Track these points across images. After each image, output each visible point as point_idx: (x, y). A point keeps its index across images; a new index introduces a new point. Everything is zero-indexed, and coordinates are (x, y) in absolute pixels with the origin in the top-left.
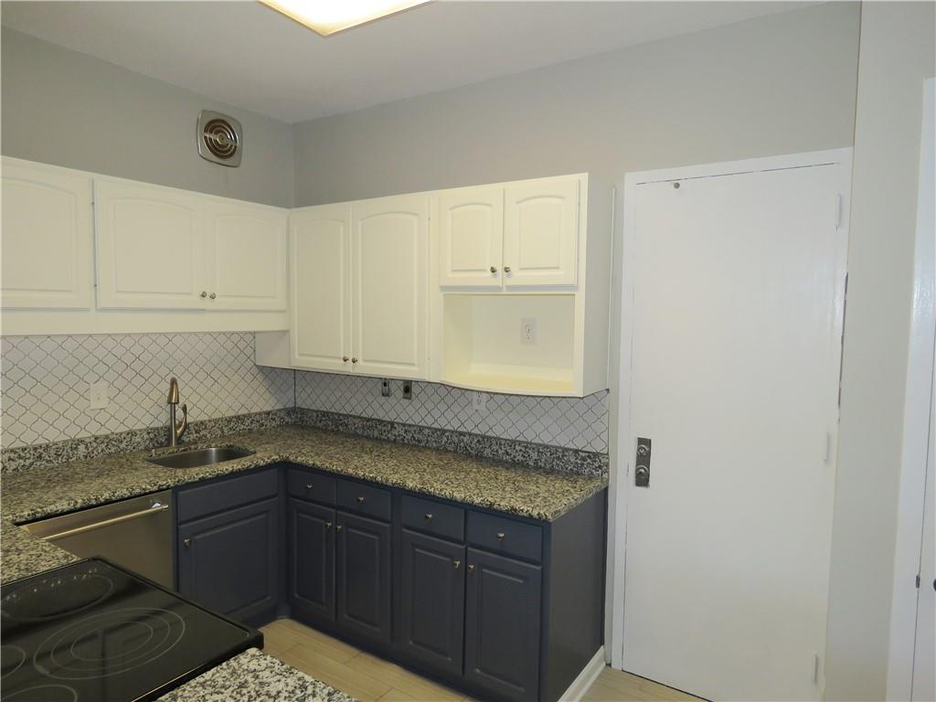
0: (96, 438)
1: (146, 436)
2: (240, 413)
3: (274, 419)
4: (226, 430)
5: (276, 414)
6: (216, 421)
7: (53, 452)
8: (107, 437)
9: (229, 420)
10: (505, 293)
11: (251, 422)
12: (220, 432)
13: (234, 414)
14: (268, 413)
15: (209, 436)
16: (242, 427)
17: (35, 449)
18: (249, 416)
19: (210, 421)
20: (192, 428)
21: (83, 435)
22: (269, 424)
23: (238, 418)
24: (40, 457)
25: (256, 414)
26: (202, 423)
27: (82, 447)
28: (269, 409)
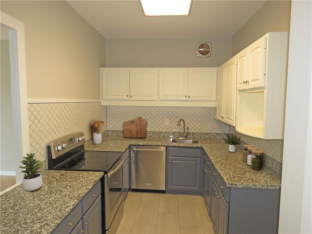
0: (166, 132)
1: (178, 134)
2: (208, 132)
3: (220, 136)
4: (202, 136)
5: (221, 134)
6: (199, 133)
7: (156, 134)
8: (168, 132)
9: (203, 134)
10: (249, 91)
11: (211, 136)
12: (200, 137)
13: (205, 132)
14: (218, 134)
15: (196, 137)
16: (208, 137)
17: (153, 132)
18: (210, 133)
19: (197, 133)
20: (191, 134)
21: (163, 131)
22: (218, 137)
23: (206, 133)
24: (154, 134)
25: (213, 133)
26: (194, 133)
27: (162, 134)
28: (219, 132)
